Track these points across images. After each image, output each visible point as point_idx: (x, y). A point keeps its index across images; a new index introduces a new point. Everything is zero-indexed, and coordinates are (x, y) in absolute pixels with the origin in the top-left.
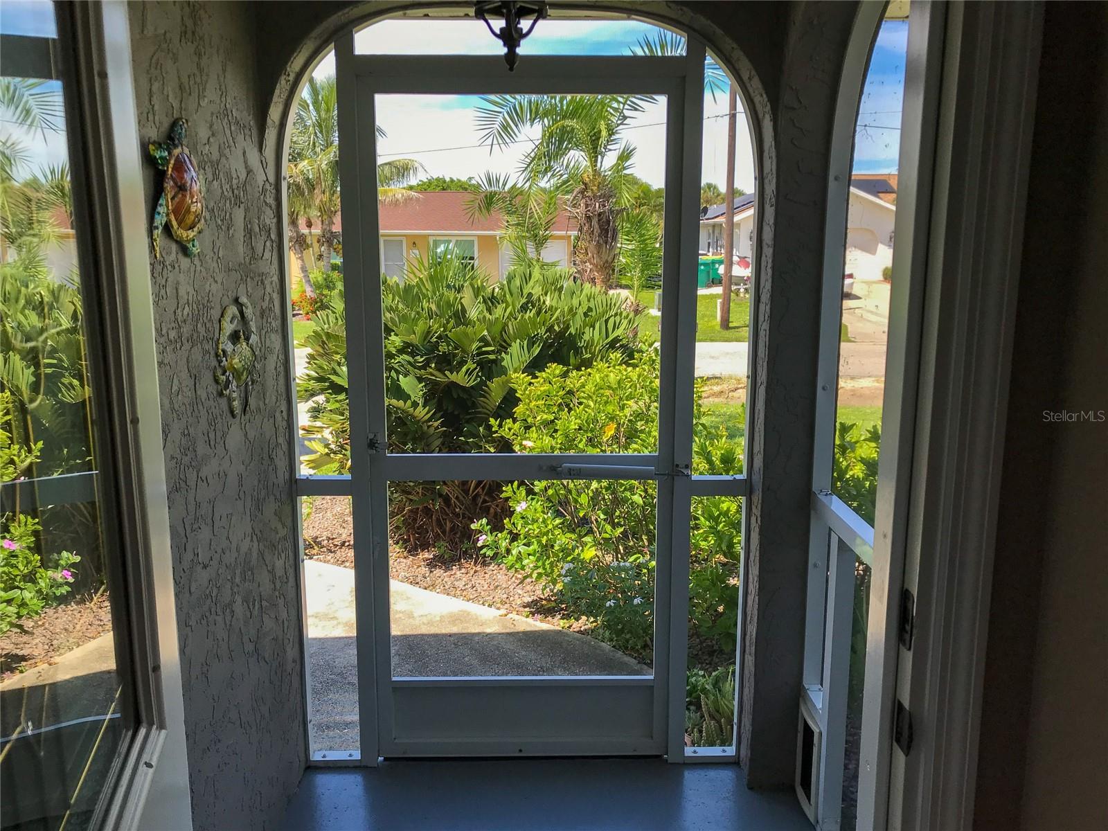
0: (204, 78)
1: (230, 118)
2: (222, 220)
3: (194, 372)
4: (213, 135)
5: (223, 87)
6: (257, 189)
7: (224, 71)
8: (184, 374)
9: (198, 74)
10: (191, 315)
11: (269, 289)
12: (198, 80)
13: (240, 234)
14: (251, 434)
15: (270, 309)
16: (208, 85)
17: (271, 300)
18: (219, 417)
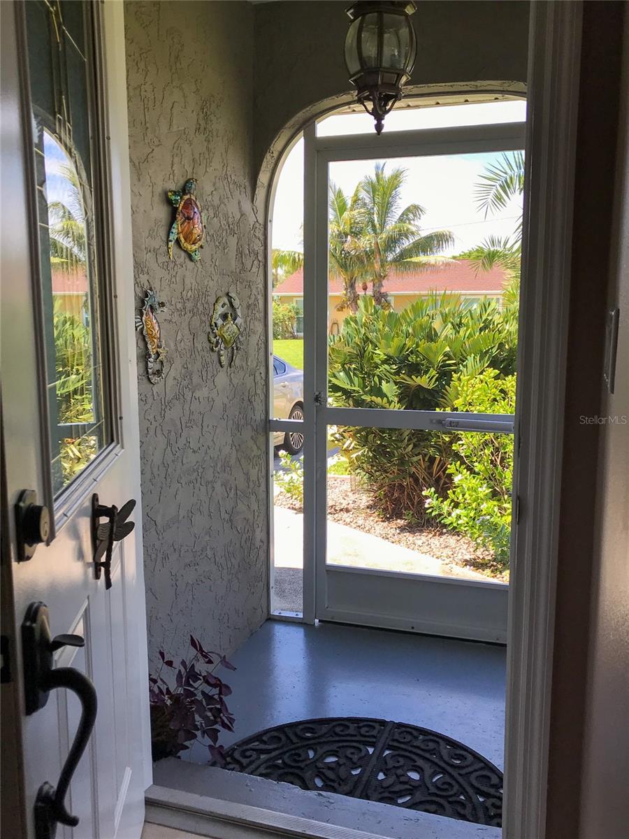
0: (211, 155)
1: (229, 180)
2: (219, 243)
3: (193, 331)
4: (215, 189)
5: (225, 161)
6: (248, 226)
7: (226, 152)
8: (187, 332)
9: (207, 153)
10: (193, 296)
11: (254, 291)
12: (207, 156)
13: (232, 253)
14: (235, 381)
15: (255, 305)
16: (213, 160)
17: (256, 299)
18: (210, 363)
